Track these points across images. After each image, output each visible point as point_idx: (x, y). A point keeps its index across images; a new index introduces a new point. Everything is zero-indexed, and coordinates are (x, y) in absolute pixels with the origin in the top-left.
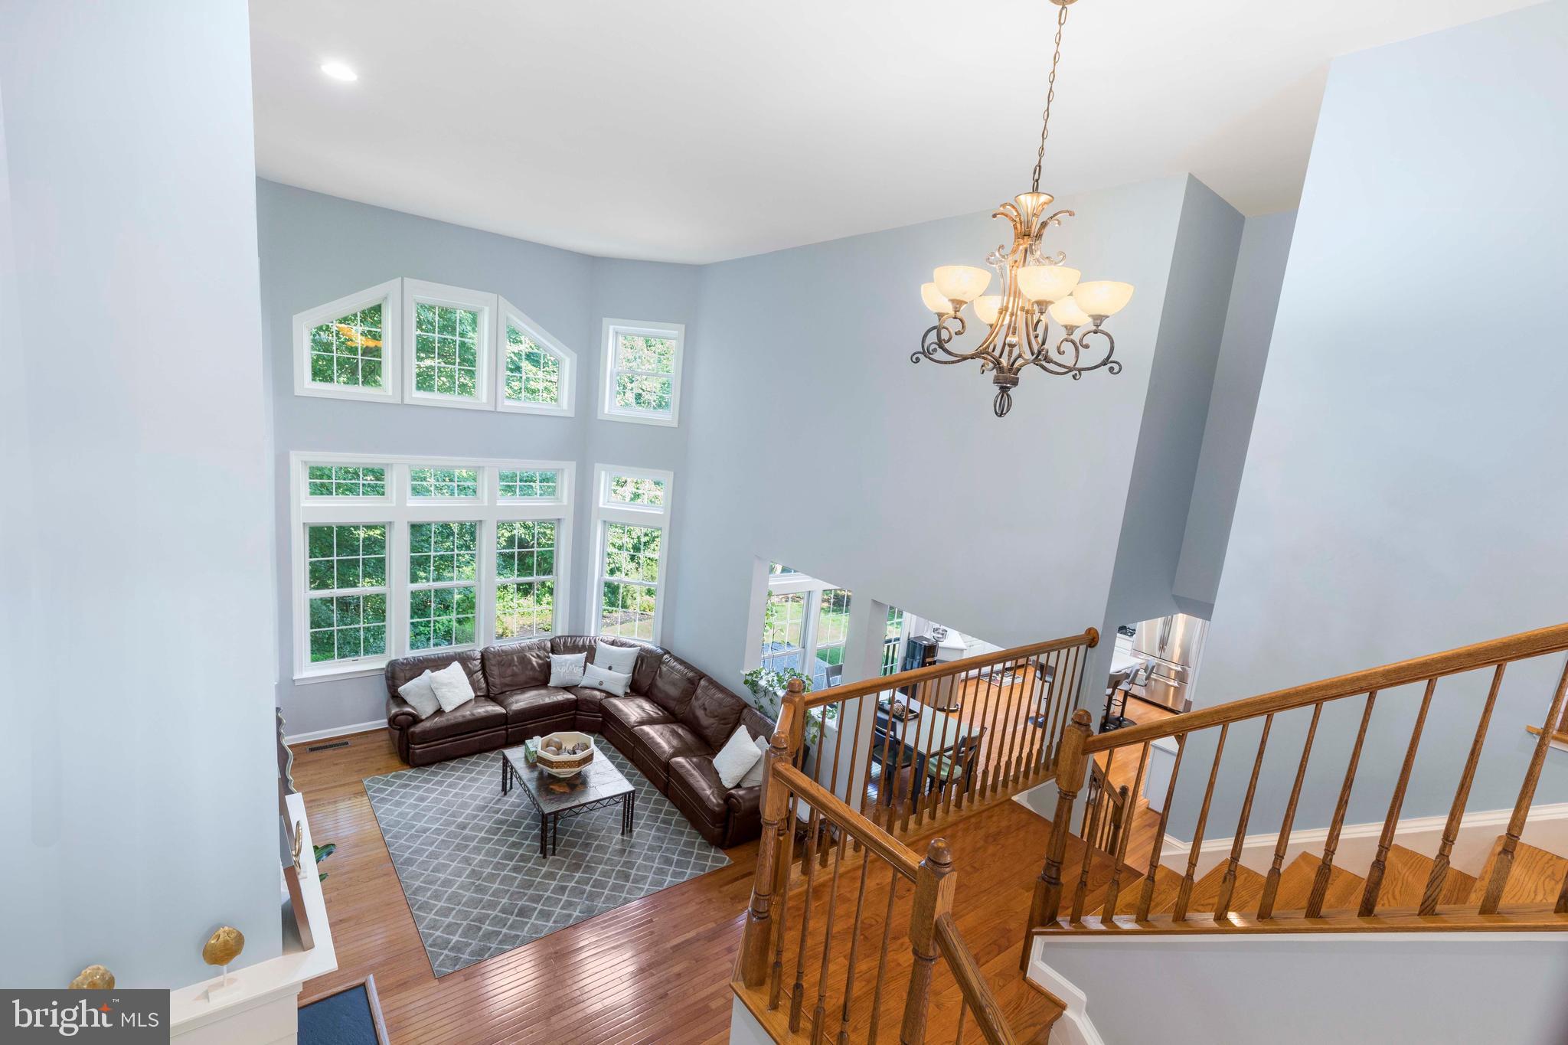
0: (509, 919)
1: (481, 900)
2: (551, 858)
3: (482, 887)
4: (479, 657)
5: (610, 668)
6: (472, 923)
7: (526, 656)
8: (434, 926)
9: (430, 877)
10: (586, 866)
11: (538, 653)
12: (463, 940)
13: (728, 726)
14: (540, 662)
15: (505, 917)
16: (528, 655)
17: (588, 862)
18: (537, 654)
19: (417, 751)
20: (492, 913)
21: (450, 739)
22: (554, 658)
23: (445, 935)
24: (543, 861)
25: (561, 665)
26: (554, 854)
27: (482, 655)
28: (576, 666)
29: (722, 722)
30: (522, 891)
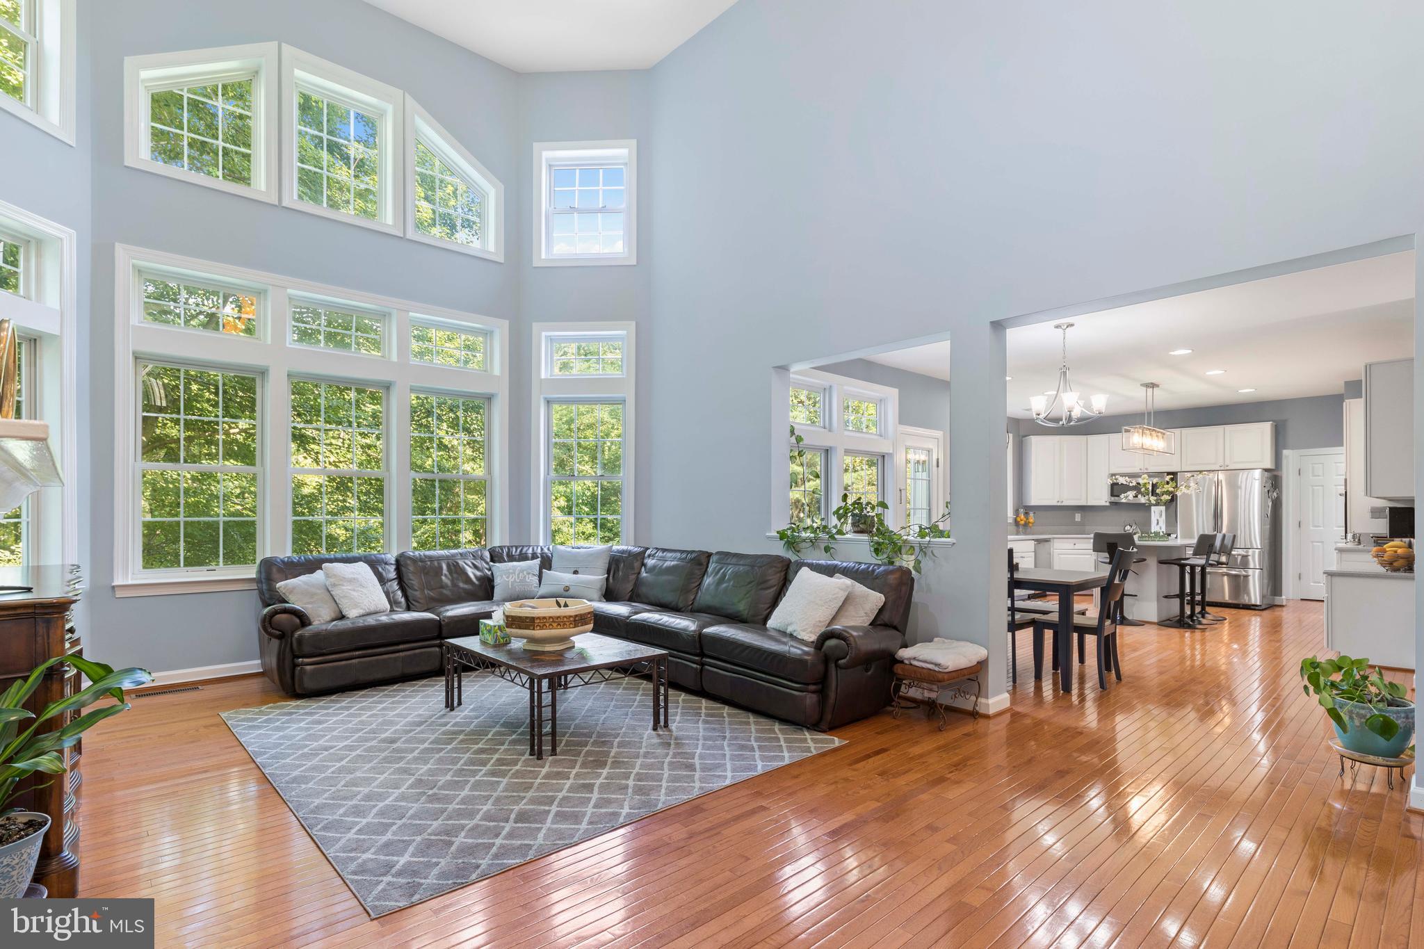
0: (503, 828)
1: (443, 811)
2: (550, 758)
3: (441, 796)
4: (393, 562)
5: (576, 572)
6: (433, 837)
7: (457, 563)
8: (359, 847)
9: (341, 793)
10: (613, 762)
11: (473, 561)
12: (422, 859)
13: (772, 590)
14: (478, 573)
15: (495, 826)
16: (461, 563)
17: (614, 757)
18: (473, 564)
19: (308, 668)
20: (470, 824)
21: (357, 653)
22: (498, 568)
23: (382, 857)
24: (540, 762)
25: (508, 573)
26: (554, 752)
27: (397, 561)
28: (529, 574)
29: (760, 587)
30: (515, 794)
